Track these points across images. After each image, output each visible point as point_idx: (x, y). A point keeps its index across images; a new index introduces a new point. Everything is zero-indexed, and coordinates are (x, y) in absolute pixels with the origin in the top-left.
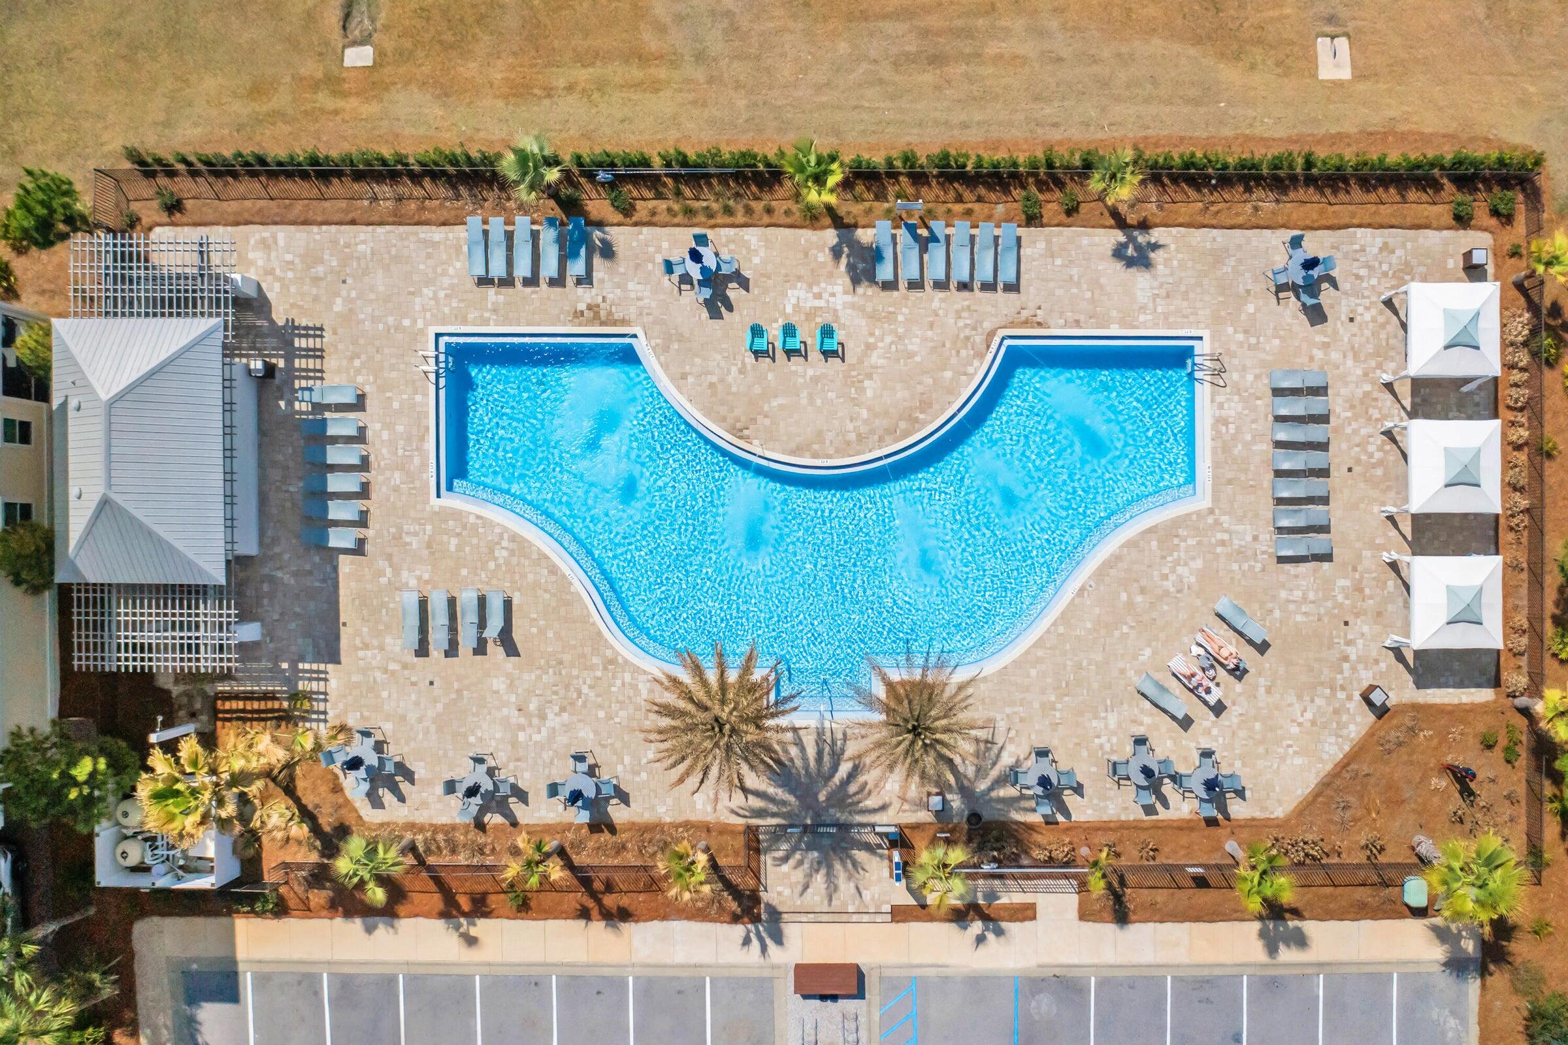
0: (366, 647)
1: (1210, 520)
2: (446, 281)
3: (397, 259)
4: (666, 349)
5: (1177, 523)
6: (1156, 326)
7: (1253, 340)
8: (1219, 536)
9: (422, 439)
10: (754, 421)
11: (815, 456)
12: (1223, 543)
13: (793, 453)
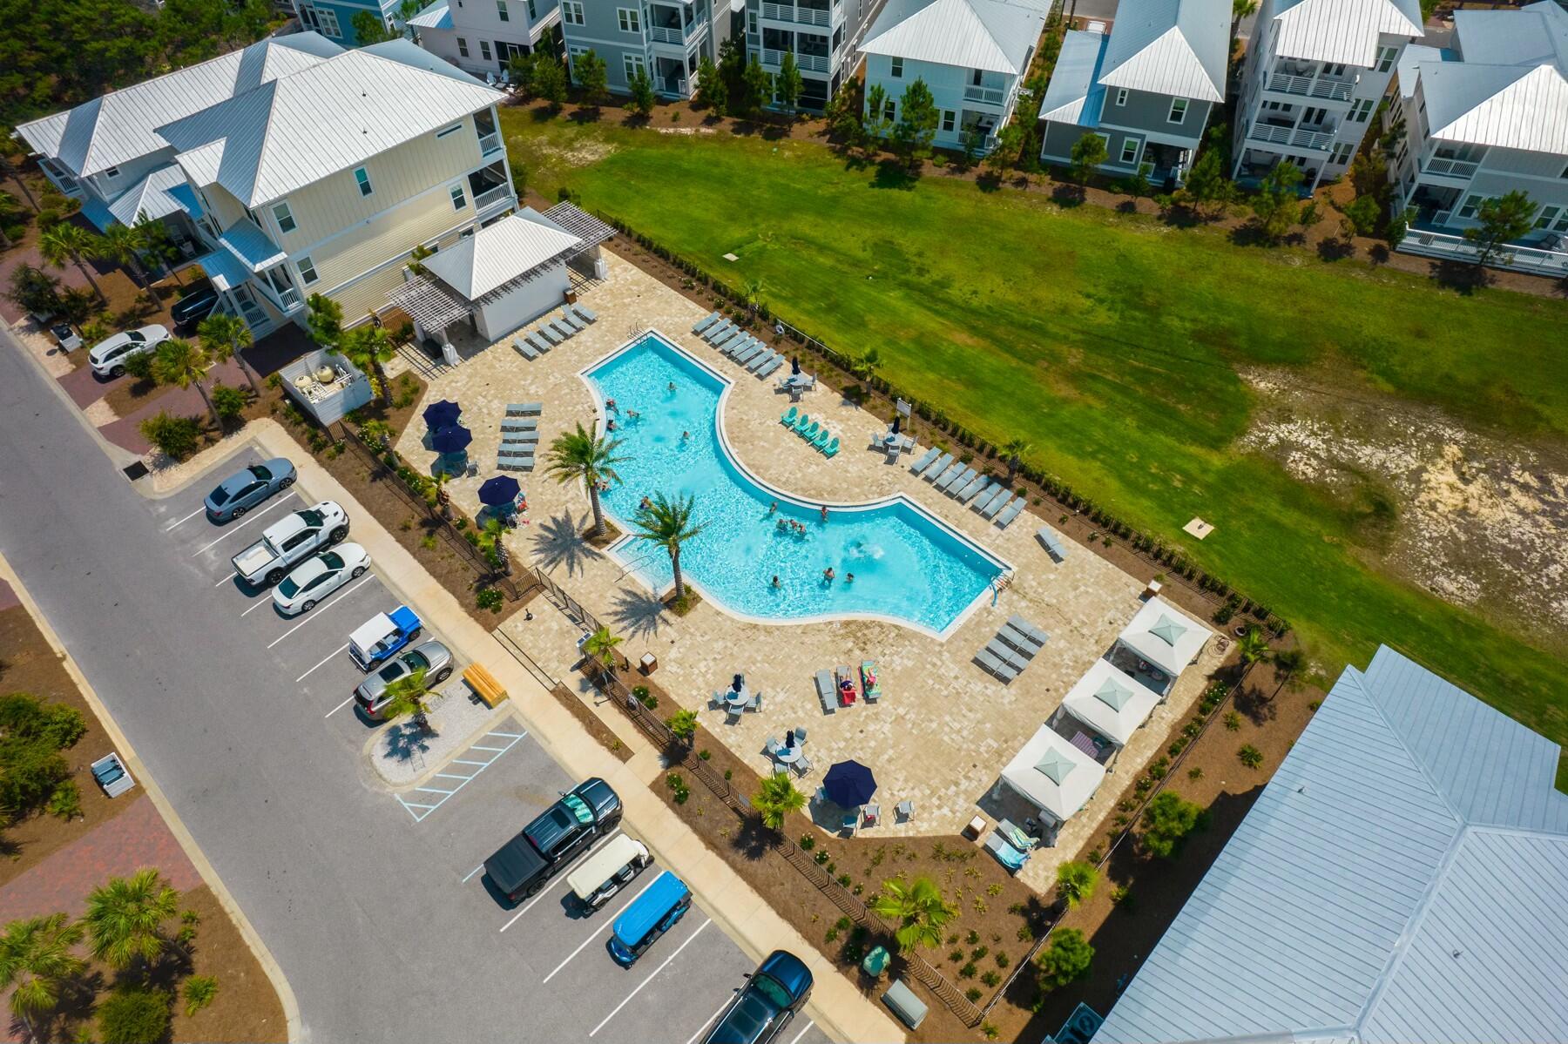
0: (485, 397)
1: (937, 649)
2: (676, 319)
3: (667, 302)
4: (738, 395)
5: (915, 635)
6: (989, 546)
7: (1040, 590)
8: (935, 660)
9: (601, 354)
10: (745, 442)
11: (757, 473)
12: (934, 665)
13: (748, 465)
